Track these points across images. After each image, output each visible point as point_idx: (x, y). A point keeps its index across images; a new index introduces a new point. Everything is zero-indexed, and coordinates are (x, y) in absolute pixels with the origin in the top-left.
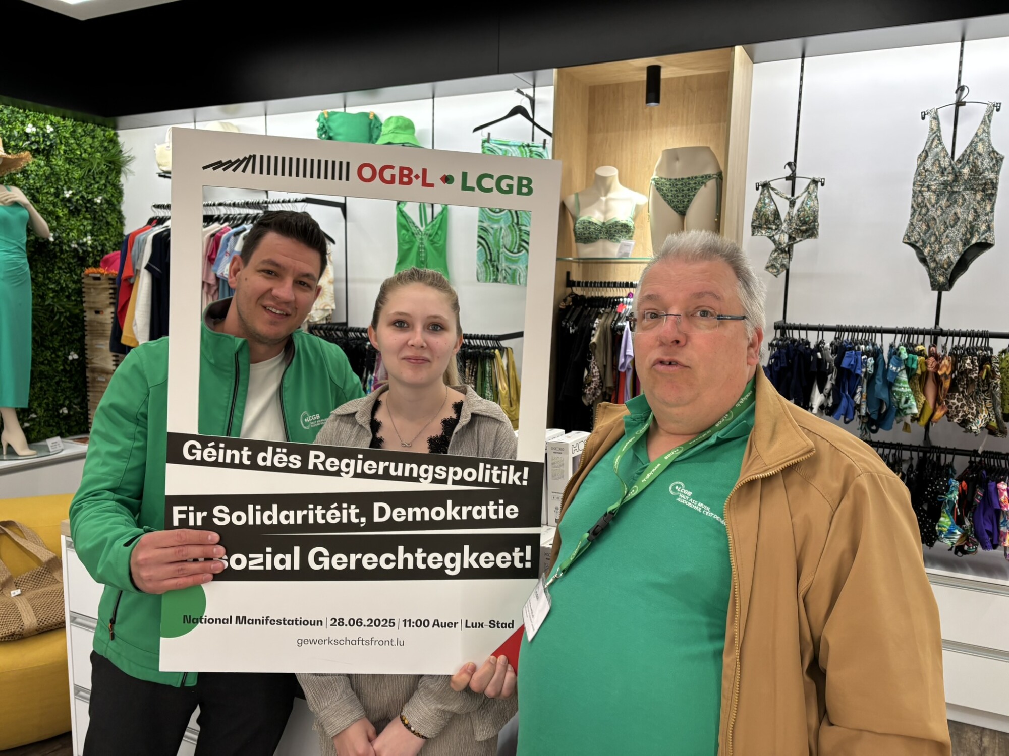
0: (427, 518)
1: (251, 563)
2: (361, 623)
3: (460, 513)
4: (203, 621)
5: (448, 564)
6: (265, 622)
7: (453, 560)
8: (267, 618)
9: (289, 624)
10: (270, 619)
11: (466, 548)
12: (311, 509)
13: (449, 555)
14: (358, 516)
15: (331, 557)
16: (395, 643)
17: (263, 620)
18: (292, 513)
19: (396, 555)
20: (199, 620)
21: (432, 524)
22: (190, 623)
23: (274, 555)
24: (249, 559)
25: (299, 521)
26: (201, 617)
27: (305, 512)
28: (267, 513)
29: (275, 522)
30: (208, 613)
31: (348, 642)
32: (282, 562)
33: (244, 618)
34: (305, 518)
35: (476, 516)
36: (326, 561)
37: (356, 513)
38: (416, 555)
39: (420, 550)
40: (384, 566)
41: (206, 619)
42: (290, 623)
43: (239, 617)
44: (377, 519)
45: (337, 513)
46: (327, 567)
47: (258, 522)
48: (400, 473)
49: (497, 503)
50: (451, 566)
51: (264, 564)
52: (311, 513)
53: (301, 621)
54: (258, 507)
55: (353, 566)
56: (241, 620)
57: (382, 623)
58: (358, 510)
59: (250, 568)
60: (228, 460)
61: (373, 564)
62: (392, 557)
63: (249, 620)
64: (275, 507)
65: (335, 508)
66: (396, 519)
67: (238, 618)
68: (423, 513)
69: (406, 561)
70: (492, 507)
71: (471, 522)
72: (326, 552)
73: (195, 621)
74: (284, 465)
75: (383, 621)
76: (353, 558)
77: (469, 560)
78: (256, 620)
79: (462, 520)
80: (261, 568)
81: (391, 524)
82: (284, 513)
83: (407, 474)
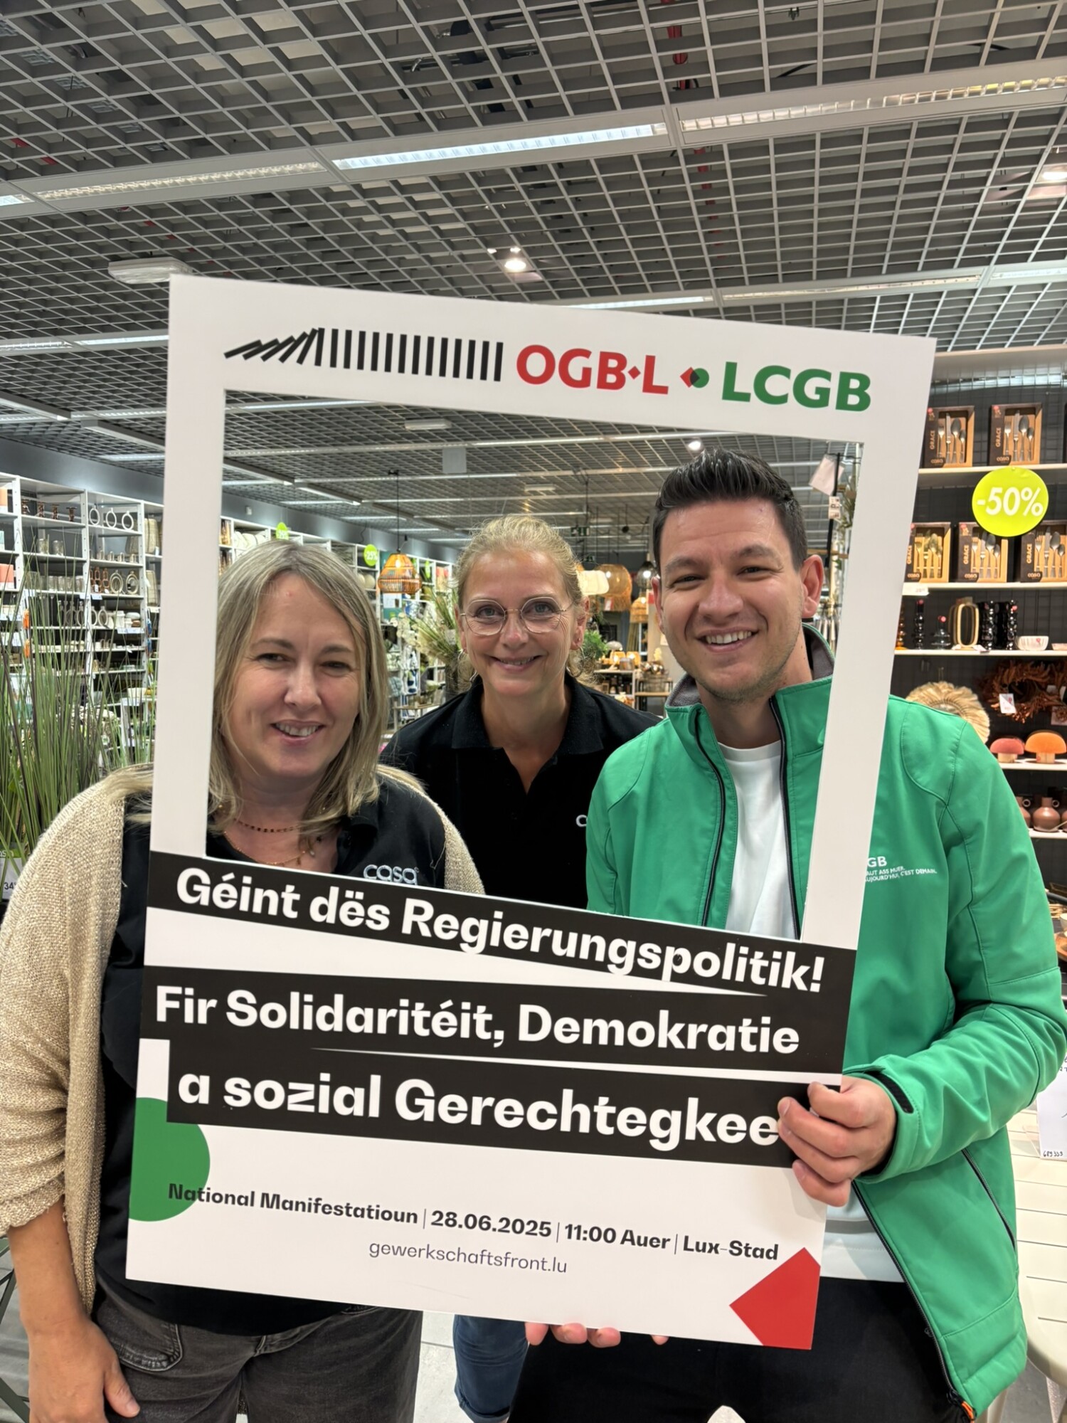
0: (619, 1041)
1: (292, 1098)
2: (489, 1225)
3: (683, 1036)
4: (204, 1196)
5: (656, 1130)
6: (313, 1207)
7: (665, 1124)
8: (318, 1200)
9: (356, 1215)
10: (322, 1203)
11: (693, 1103)
12: (404, 1008)
13: (659, 1114)
14: (489, 1027)
15: (437, 1099)
16: (548, 1265)
17: (310, 1204)
18: (368, 1013)
19: (558, 1105)
20: (197, 1195)
21: (628, 1053)
22: (180, 1197)
23: (334, 1086)
24: (289, 1092)
25: (382, 1029)
26: (201, 1189)
27: (393, 1013)
28: (324, 1010)
29: (337, 1026)
30: (214, 1183)
31: (462, 1257)
32: (349, 1101)
33: (277, 1197)
34: (393, 1023)
35: (714, 1045)
36: (428, 1105)
37: (487, 1022)
38: (596, 1109)
39: (603, 1100)
40: (534, 1123)
41: (208, 1194)
42: (359, 1213)
43: (267, 1195)
44: (524, 1035)
45: (452, 1020)
46: (429, 1117)
47: (308, 1026)
48: (570, 951)
49: (757, 1023)
50: (663, 1134)
51: (315, 1102)
52: (404, 1015)
53: (378, 1211)
54: (309, 998)
55: (476, 1120)
56: (271, 1201)
57: (528, 1228)
58: (489, 1017)
59: (291, 1107)
60: (257, 908)
61: (515, 1119)
62: (551, 1109)
63: (285, 1202)
64: (339, 999)
65: (447, 1009)
66: (560, 1037)
67: (265, 1196)
68: (612, 1032)
69: (576, 1117)
70: (747, 1029)
71: (703, 1055)
72: (428, 1090)
73: (190, 1195)
74: (357, 922)
75: (529, 1223)
76: (479, 1103)
77: (698, 1126)
78: (297, 1203)
79: (686, 1051)
80: (311, 1109)
81: (550, 1047)
82: (355, 1011)
83: (584, 955)
